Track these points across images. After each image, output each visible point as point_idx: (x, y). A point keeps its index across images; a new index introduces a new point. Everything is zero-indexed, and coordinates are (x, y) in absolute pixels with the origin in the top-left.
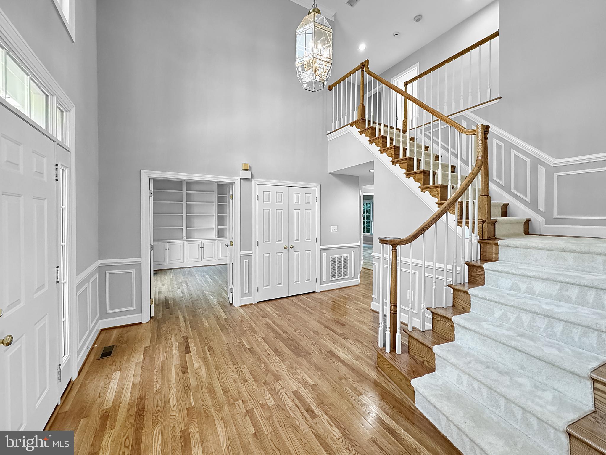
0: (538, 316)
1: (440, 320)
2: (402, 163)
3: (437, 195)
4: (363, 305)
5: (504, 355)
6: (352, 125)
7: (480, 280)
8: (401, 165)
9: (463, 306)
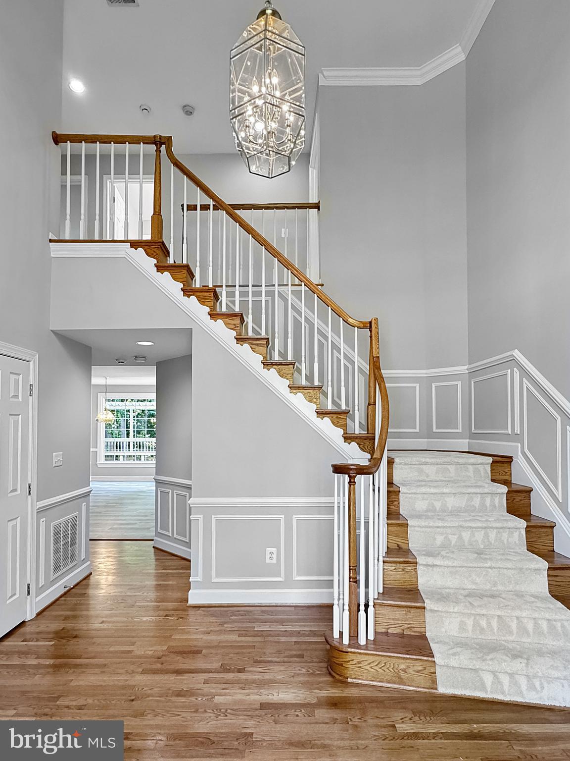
0: (476, 530)
1: (395, 569)
2: (257, 345)
3: (315, 400)
4: (163, 605)
5: (478, 579)
6: (135, 244)
7: (394, 508)
8: (253, 346)
9: (398, 543)
